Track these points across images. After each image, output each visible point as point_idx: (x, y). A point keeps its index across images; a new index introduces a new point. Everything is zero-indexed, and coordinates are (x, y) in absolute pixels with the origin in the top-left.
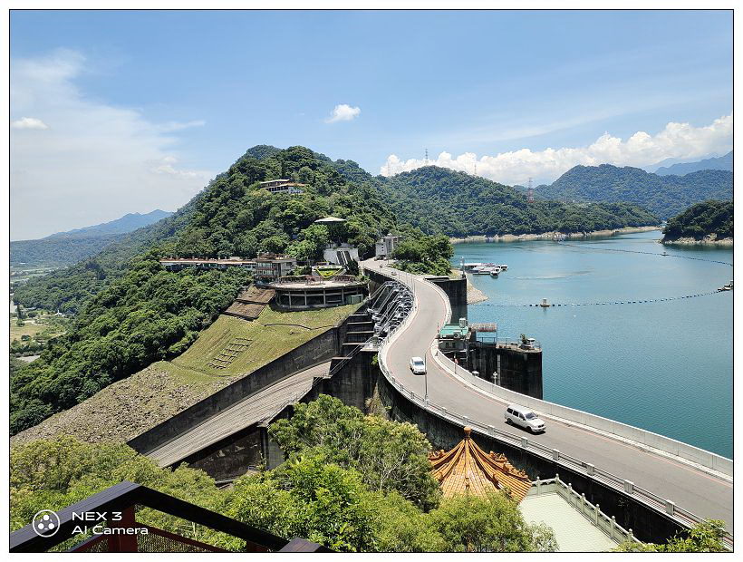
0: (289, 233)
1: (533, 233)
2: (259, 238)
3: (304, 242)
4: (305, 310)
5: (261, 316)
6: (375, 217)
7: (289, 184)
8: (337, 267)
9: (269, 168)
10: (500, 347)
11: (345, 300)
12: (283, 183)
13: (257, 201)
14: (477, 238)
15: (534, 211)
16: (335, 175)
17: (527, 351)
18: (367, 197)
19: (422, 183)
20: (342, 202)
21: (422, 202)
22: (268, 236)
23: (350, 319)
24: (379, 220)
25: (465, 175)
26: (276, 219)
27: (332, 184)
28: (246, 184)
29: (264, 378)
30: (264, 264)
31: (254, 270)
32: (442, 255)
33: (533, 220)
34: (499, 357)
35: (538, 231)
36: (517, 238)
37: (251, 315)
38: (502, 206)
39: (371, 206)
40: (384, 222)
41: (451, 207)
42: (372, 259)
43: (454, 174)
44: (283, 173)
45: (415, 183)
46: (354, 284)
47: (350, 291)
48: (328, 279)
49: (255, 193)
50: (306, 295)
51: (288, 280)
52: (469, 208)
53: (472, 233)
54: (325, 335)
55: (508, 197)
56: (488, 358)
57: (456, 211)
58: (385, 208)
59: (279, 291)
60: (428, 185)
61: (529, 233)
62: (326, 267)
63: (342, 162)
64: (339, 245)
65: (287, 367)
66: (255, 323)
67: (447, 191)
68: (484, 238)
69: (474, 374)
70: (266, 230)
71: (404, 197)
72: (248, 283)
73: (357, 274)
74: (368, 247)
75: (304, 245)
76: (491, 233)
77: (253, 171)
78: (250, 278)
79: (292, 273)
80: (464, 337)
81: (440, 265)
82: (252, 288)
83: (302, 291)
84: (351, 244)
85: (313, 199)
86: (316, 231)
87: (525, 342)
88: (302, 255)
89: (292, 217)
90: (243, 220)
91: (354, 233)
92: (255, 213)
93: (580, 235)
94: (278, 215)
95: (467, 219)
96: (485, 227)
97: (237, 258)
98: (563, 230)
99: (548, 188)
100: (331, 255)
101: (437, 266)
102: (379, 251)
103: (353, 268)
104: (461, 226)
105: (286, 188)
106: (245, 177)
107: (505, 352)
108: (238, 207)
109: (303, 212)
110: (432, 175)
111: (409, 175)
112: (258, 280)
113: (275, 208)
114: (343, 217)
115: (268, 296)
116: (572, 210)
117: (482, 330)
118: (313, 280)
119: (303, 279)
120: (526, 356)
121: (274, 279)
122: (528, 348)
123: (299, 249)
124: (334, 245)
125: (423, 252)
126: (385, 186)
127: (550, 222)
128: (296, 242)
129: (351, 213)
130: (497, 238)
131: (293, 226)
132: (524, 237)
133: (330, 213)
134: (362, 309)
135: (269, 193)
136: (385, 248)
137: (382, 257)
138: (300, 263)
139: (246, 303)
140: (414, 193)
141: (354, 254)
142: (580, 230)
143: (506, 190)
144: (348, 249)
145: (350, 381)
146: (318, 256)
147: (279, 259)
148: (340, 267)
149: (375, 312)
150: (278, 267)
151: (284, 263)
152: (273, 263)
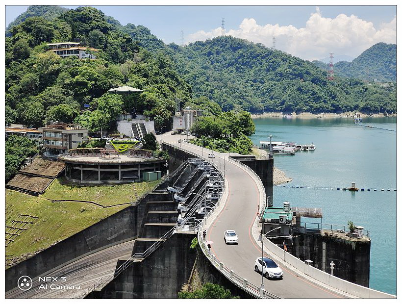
0: (80, 101)
1: (333, 111)
2: (46, 105)
3: (96, 112)
4: (99, 185)
5: (48, 192)
6: (170, 88)
7: (80, 48)
8: (132, 140)
9: (57, 28)
10: (326, 234)
11: (141, 176)
12: (73, 46)
13: (44, 65)
14: (273, 115)
15: (334, 89)
16: (129, 41)
17: (355, 240)
18: (162, 66)
19: (218, 53)
20: (138, 71)
21: (216, 74)
22: (56, 104)
23: (149, 197)
24: (174, 91)
25: (263, 48)
26: (66, 86)
27: (125, 51)
28: (32, 45)
29: (52, 259)
30: (53, 135)
31: (40, 140)
32: (243, 132)
33: (333, 98)
34: (324, 245)
35: (337, 110)
36: (315, 116)
37: (35, 189)
38: (301, 83)
39: (166, 76)
40: (180, 94)
41: (247, 82)
42: (169, 133)
43: (251, 46)
44: (73, 35)
45: (209, 54)
46: (152, 159)
47: (147, 167)
48: (123, 153)
49: (41, 55)
50: (99, 170)
51: (79, 152)
52: (266, 83)
53: (268, 110)
54: (122, 213)
55: (307, 73)
56: (312, 245)
57: (252, 85)
58: (180, 79)
59: (69, 164)
60: (223, 56)
61: (328, 111)
62: (120, 140)
63: (133, 27)
64: (134, 117)
65: (78, 248)
66: (40, 198)
67: (243, 64)
68: (280, 115)
69: (307, 263)
70: (54, 97)
71: (198, 67)
72: (33, 154)
73: (155, 149)
74: (165, 120)
75: (96, 115)
76: (288, 110)
77: (40, 31)
78: (35, 149)
79: (84, 145)
80: (290, 222)
81: (242, 143)
82: (37, 160)
83: (96, 165)
84: (147, 116)
85: (106, 65)
86: (111, 101)
87: (352, 230)
88: (93, 126)
89: (83, 84)
90: (27, 85)
91: (151, 105)
92: (41, 77)
93: (382, 115)
94: (67, 81)
95: (263, 94)
96: (283, 103)
97: (20, 126)
98: (365, 110)
99: (349, 65)
100: (125, 127)
101: (239, 143)
102: (177, 125)
103: (150, 142)
104: (257, 101)
105: (77, 52)
106: (31, 37)
107: (330, 240)
108: (21, 69)
109: (96, 80)
110: (228, 46)
111: (204, 45)
112: (45, 150)
113: (64, 73)
114: (139, 87)
115: (56, 169)
116: (375, 89)
117: (307, 215)
118: (107, 154)
119: (97, 152)
120: (354, 245)
121: (64, 150)
122: (356, 236)
123: (90, 119)
124: (129, 117)
125: (224, 128)
126: (178, 56)
127: (351, 101)
128: (88, 111)
129: (147, 83)
130: (294, 116)
131: (84, 94)
132: (323, 116)
133: (125, 81)
134: (162, 187)
135: (58, 57)
136: (183, 123)
137: (180, 132)
138: (91, 135)
139: (30, 175)
140: (208, 64)
141: (150, 127)
142: (382, 111)
143: (305, 65)
144: (144, 122)
146: (111, 128)
147: (69, 130)
148: (136, 141)
149: (176, 191)
150: (68, 138)
151: (75, 134)
152: (63, 134)
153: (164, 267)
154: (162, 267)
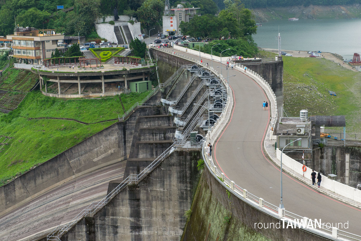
11: (129, 87)
23: (139, 110)
29: (32, 185)
31: (9, 50)
34: (347, 156)
37: (8, 106)
47: (134, 76)
48: (106, 61)
50: (80, 82)
51: (55, 62)
56: (333, 158)
59: (44, 76)
65: (60, 171)
69: (330, 178)
73: (143, 56)
83: (75, 76)
84: (131, 17)
100: (105, 31)
102: (167, 26)
115: (29, 82)
119: (75, 61)
121: (37, 61)
124: (110, 19)
134: (154, 98)
136: (175, 23)
137: (171, 34)
141: (136, 30)
144: (128, 24)
145: (163, 186)
147: (41, 37)
149: (171, 103)
150: (41, 46)
151: (48, 41)
152: (35, 42)
153: (164, 189)
154: (162, 190)
